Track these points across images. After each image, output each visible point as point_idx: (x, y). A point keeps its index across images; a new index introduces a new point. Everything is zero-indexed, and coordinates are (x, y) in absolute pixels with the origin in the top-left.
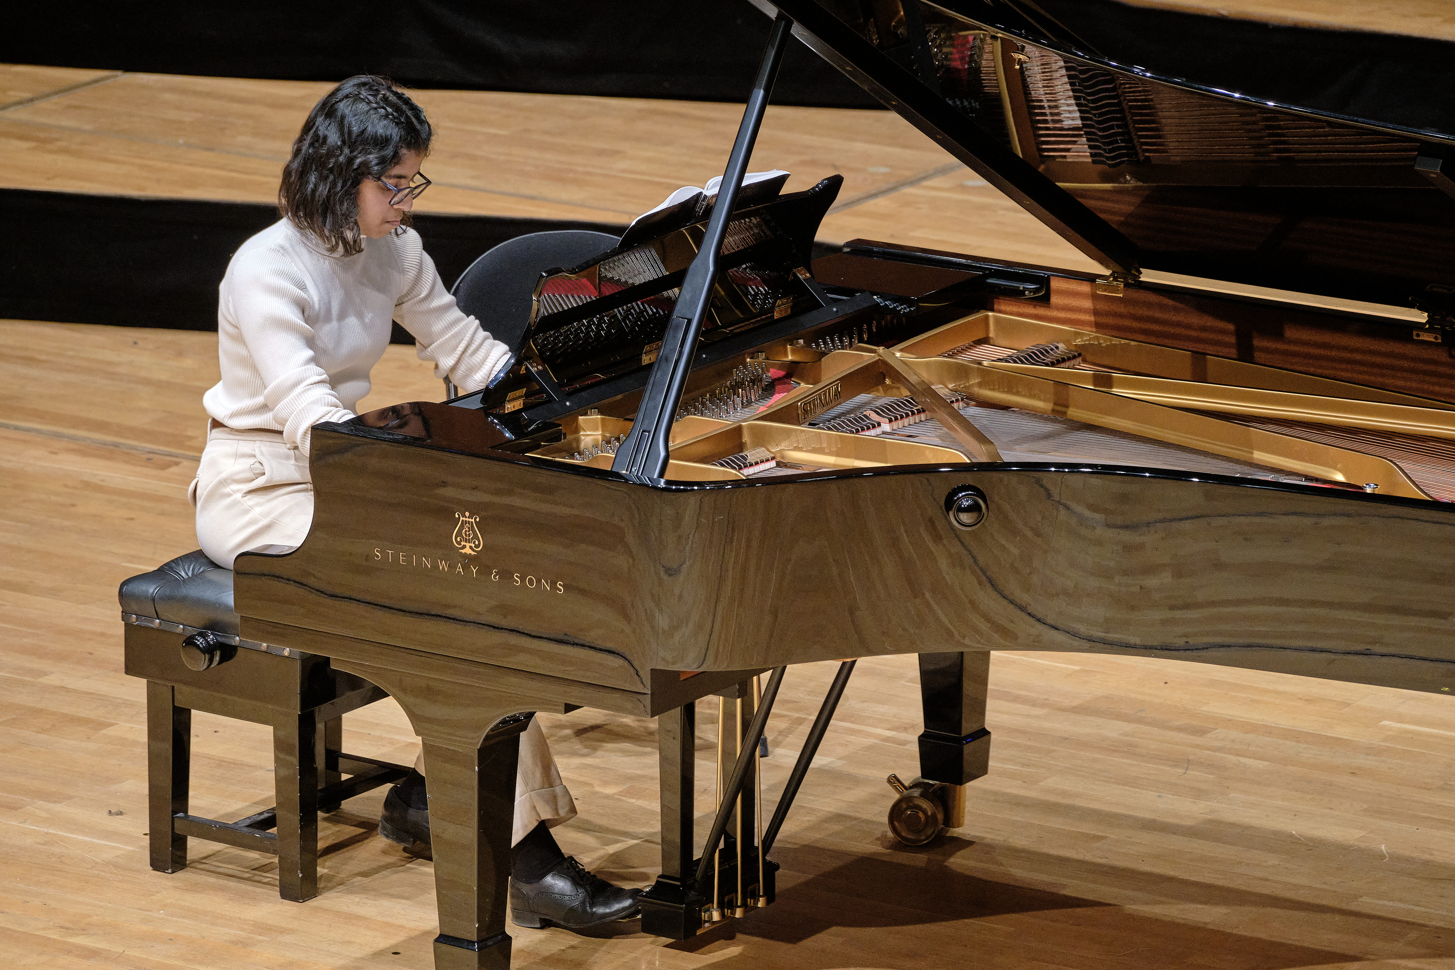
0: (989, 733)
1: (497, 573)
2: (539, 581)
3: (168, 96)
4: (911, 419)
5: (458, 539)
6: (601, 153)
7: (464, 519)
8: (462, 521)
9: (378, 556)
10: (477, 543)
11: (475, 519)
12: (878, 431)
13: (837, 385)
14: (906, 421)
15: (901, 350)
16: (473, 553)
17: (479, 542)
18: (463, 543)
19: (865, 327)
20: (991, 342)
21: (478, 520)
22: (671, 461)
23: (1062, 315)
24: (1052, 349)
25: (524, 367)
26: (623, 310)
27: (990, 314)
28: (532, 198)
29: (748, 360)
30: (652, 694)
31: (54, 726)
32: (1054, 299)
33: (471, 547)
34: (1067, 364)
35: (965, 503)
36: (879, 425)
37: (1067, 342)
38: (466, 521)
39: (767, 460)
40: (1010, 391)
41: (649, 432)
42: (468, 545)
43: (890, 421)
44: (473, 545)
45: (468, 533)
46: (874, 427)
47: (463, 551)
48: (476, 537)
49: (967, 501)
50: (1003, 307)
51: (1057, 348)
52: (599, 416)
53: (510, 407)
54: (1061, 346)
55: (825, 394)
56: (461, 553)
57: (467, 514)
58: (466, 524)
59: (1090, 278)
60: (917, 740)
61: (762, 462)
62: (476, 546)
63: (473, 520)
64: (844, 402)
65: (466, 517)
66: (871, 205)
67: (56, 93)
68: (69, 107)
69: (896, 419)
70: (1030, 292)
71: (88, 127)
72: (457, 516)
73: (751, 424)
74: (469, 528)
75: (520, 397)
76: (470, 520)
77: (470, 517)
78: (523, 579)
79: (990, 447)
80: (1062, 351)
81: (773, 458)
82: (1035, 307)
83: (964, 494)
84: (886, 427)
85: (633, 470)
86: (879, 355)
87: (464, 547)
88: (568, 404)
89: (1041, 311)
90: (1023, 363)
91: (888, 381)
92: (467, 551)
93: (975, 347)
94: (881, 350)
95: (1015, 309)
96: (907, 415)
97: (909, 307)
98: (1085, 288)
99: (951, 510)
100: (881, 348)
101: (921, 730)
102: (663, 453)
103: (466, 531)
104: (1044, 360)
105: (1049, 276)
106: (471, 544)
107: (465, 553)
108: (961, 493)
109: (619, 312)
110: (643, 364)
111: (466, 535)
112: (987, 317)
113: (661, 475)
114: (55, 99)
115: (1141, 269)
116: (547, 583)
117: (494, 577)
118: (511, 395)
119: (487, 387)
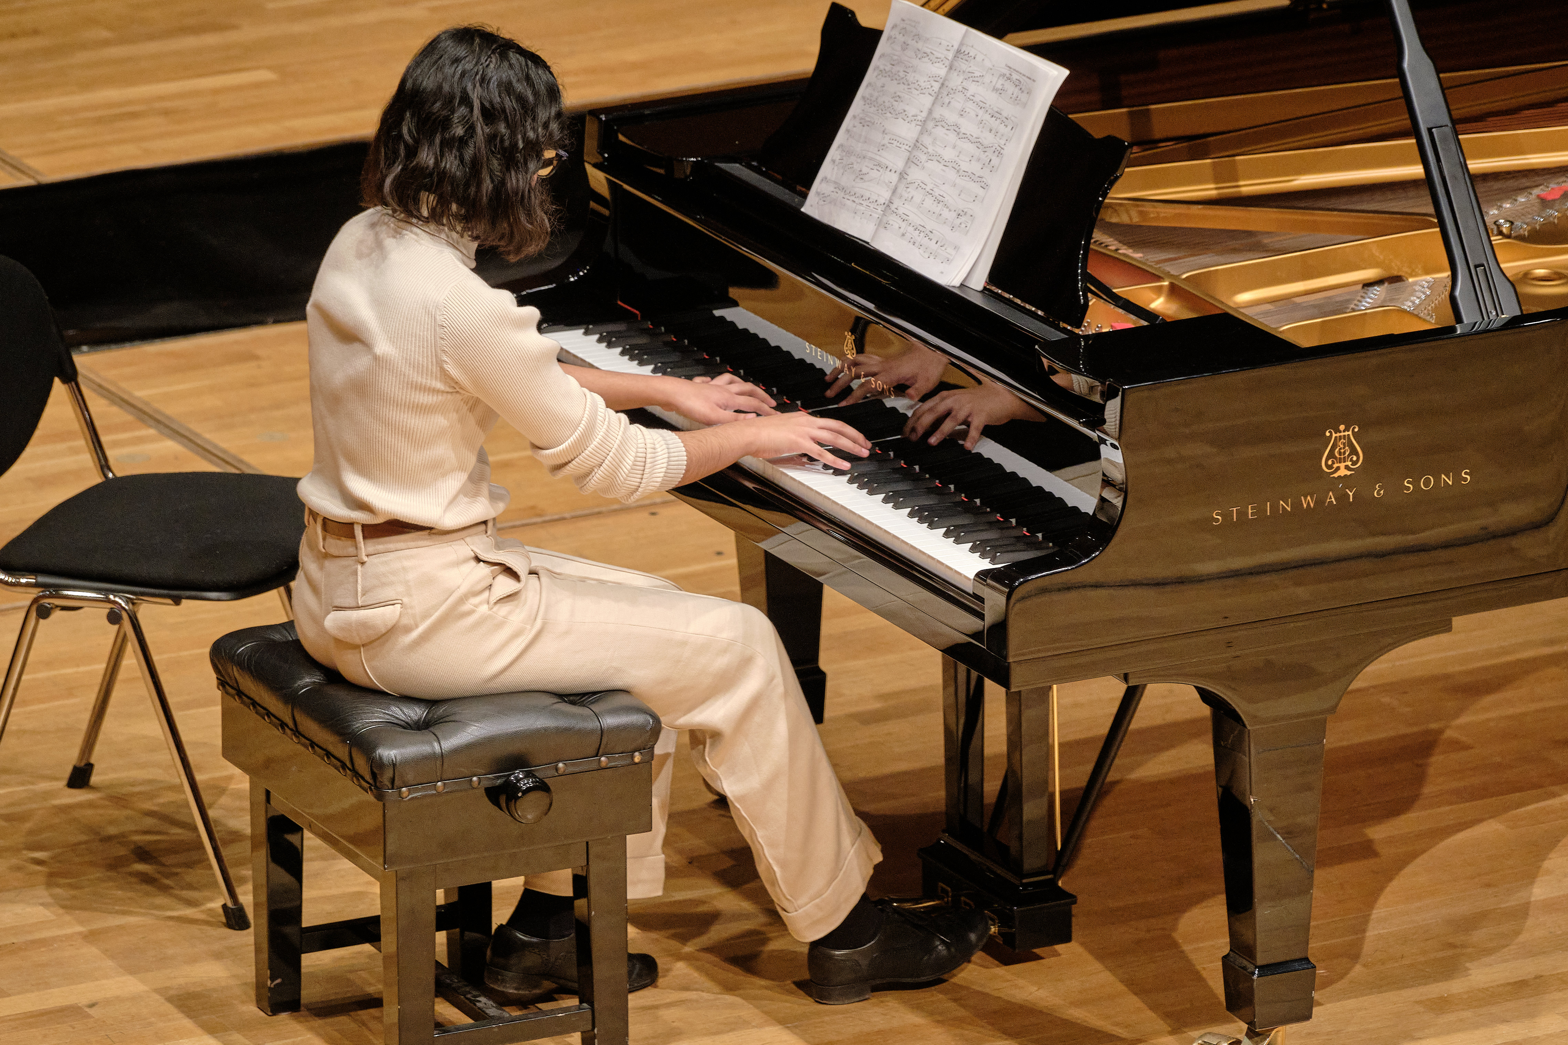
1: (1381, 488)
5: (1330, 462)
7: (1338, 434)
8: (1336, 437)
9: (1218, 520)
10: (1355, 458)
11: (1355, 428)
16: (1349, 473)
17: (1357, 454)
18: (1335, 466)
21: (1356, 430)
33: (1347, 467)
38: (1340, 437)
41: (1482, 265)
42: (1342, 465)
44: (1349, 463)
45: (1342, 451)
47: (1336, 475)
48: (1354, 451)
58: (1340, 439)
62: (1354, 463)
63: (1350, 433)
65: (1340, 432)
72: (1328, 434)
74: (1344, 444)
77: (1347, 429)
78: (1416, 483)
85: (1490, 314)
87: (1338, 468)
92: (1343, 472)
103: (1340, 449)
106: (1347, 463)
107: (1339, 477)
111: (1340, 453)
113: (1521, 310)
116: (1448, 477)
117: (1378, 493)
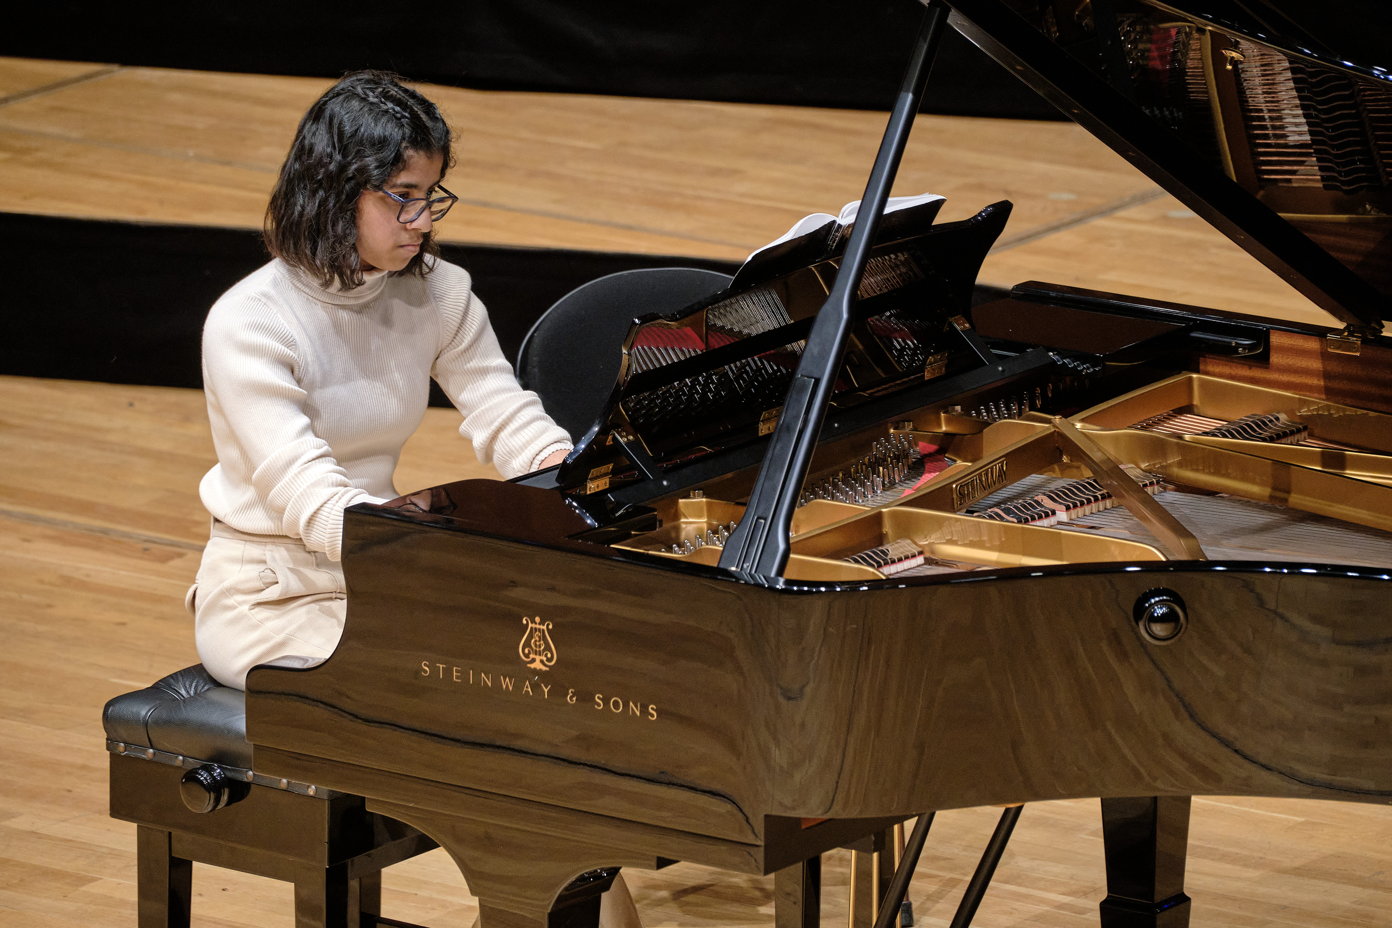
0: (1189, 899)
1: (574, 694)
2: (626, 705)
3: (176, 97)
4: (1094, 506)
5: (526, 651)
6: (715, 172)
7: (534, 625)
8: (532, 628)
9: (426, 672)
10: (549, 655)
11: (548, 625)
12: (1052, 520)
13: (1003, 462)
14: (1087, 509)
15: (1083, 420)
17: (552, 654)
18: (532, 656)
19: (1038, 390)
20: (1196, 410)
21: (551, 627)
22: (792, 556)
23: (1285, 378)
24: (1271, 421)
25: (610, 437)
26: (736, 367)
27: (1194, 376)
28: (629, 228)
29: (892, 431)
30: (766, 846)
31: (22, 880)
32: (1275, 359)
33: (542, 661)
34: (1290, 439)
35: (1159, 611)
36: (1054, 513)
37: (1290, 413)
38: (536, 629)
39: (914, 556)
40: (1217, 473)
41: (765, 519)
42: (538, 658)
43: (1068, 508)
44: (545, 659)
46: (1047, 515)
47: (532, 666)
48: (548, 648)
49: (1161, 608)
50: (1210, 368)
51: (1277, 419)
52: (704, 500)
53: (592, 487)
54: (1283, 417)
55: (987, 474)
56: (530, 668)
57: (537, 619)
58: (536, 632)
59: (1319, 332)
60: (1099, 908)
61: (907, 558)
62: (549, 660)
63: (545, 627)
64: (1010, 484)
65: (536, 623)
66: (1052, 240)
67: (36, 92)
68: (53, 109)
69: (1075, 506)
70: (1244, 349)
71: (75, 134)
72: (524, 622)
73: (894, 510)
74: (539, 637)
75: (605, 475)
76: (541, 627)
77: (542, 623)
78: (606, 701)
79: (1191, 542)
80: (1285, 424)
81: (921, 553)
82: (1250, 368)
83: (1157, 599)
84: (1062, 516)
85: (745, 566)
86: (1055, 426)
87: (533, 660)
88: (665, 483)
89: (1257, 373)
90: (1234, 437)
91: (1065, 459)
92: (537, 665)
93: (1175, 417)
94: (1057, 419)
95: (1227, 370)
96: (1089, 502)
97: (1093, 366)
98: (1313, 344)
99: (1141, 619)
100: (1057, 417)
101: (1104, 895)
102: (782, 546)
103: (536, 641)
104: (1261, 434)
105: (1268, 330)
106: (542, 658)
107: (535, 669)
108: (1154, 598)
109: (731, 369)
110: (760, 434)
111: (536, 646)
112: (1191, 379)
113: (780, 572)
114: (35, 99)
115: (1383, 322)
116: (636, 707)
117: (571, 699)
118: (594, 472)
119: (564, 461)
